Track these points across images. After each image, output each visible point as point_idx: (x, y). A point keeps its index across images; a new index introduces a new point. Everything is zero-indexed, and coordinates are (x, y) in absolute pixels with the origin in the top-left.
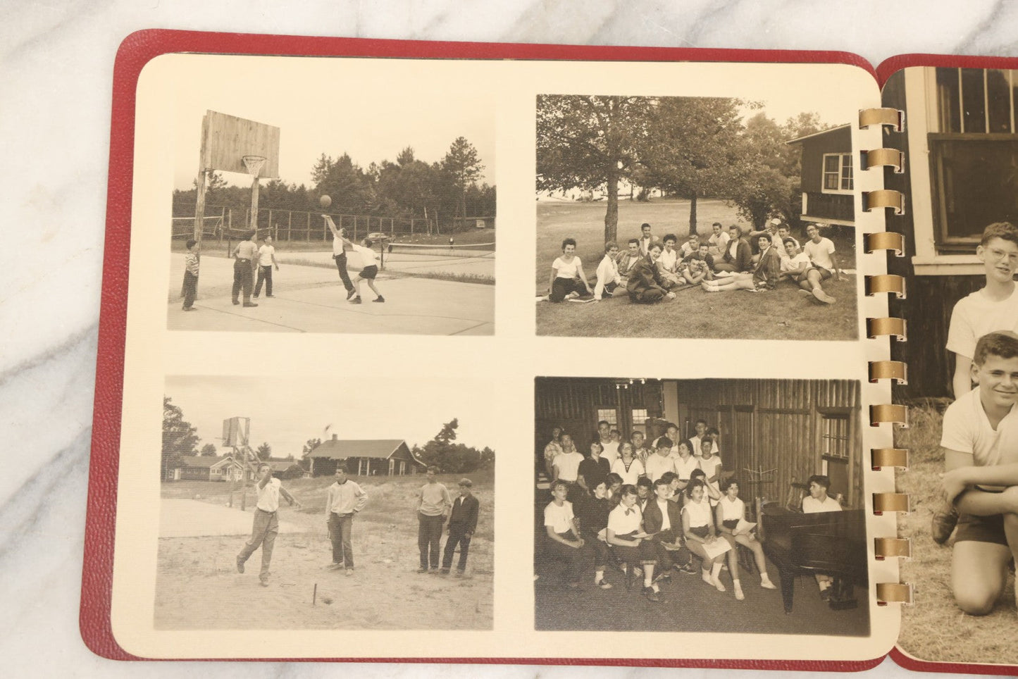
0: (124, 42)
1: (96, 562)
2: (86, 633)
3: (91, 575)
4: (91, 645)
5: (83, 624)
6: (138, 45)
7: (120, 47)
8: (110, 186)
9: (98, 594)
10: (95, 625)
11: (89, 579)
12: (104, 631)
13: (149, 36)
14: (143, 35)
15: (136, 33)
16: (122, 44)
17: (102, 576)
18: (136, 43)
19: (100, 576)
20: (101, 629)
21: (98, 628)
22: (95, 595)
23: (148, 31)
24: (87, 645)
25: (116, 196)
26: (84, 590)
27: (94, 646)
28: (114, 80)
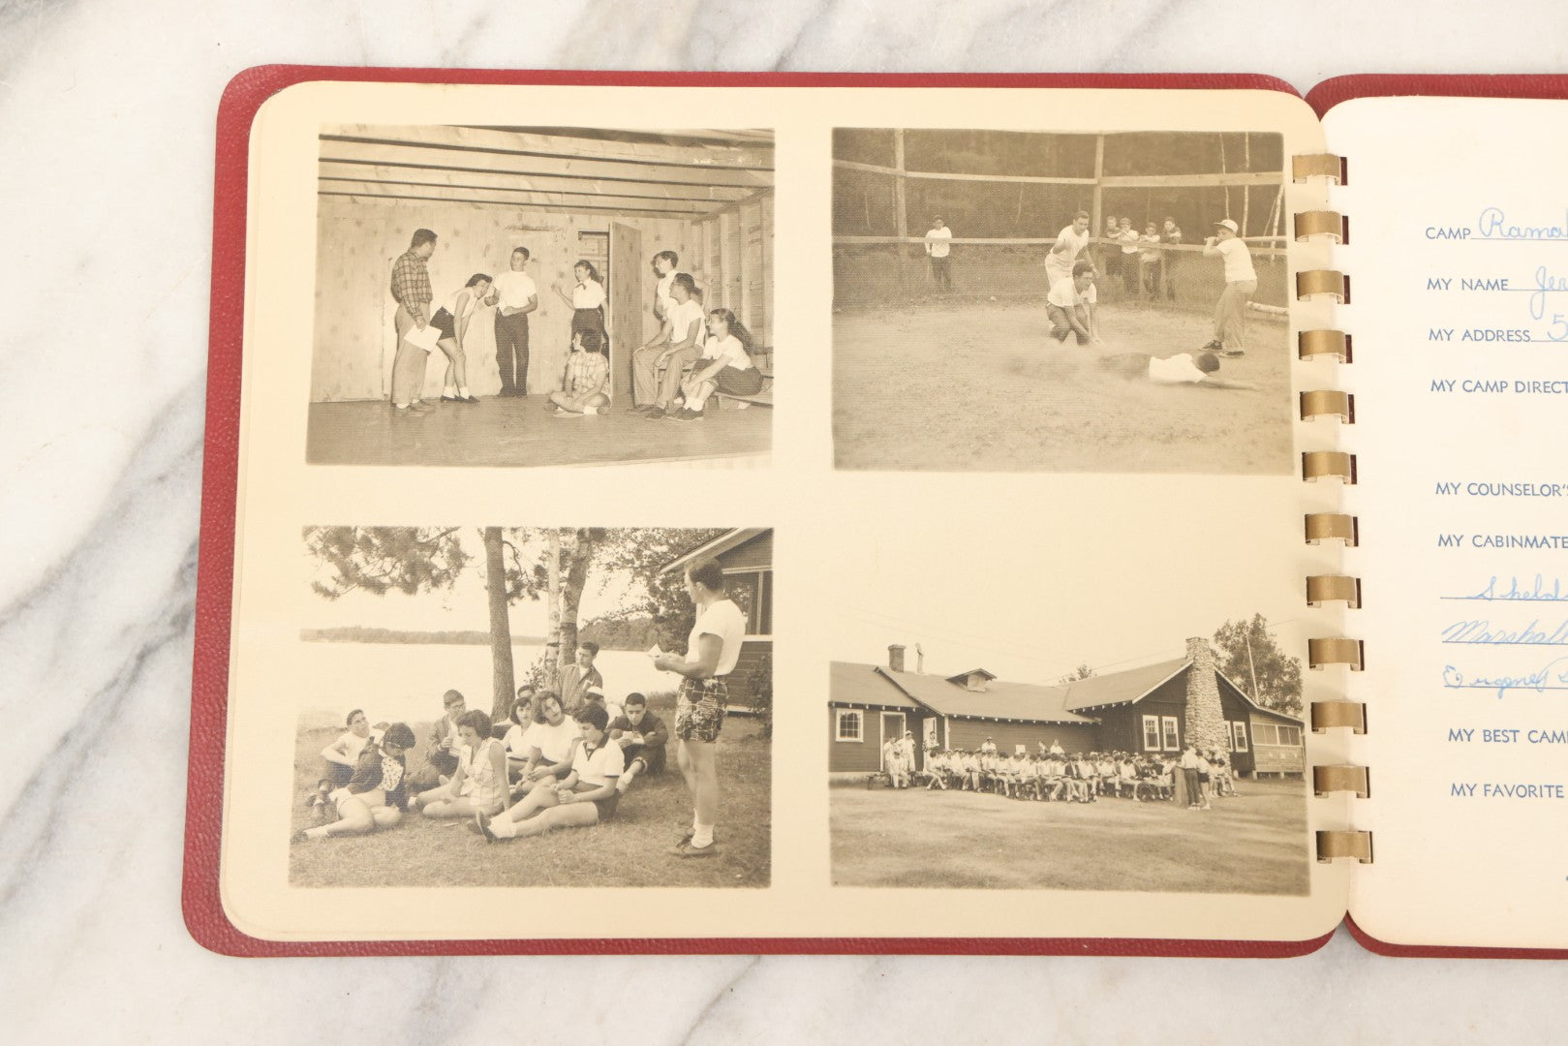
0: (230, 85)
1: (204, 818)
2: (191, 920)
3: (197, 837)
4: (199, 936)
5: (186, 906)
6: (250, 88)
7: (225, 91)
8: (214, 287)
9: (207, 863)
10: (203, 907)
11: (194, 843)
12: (216, 914)
13: (266, 75)
14: (257, 74)
15: (247, 71)
16: (228, 87)
17: (213, 838)
18: (247, 85)
19: (210, 837)
20: (212, 912)
21: (208, 911)
22: (203, 865)
23: (265, 68)
24: (193, 936)
25: (222, 302)
26: (187, 858)
27: (202, 936)
28: (217, 139)
